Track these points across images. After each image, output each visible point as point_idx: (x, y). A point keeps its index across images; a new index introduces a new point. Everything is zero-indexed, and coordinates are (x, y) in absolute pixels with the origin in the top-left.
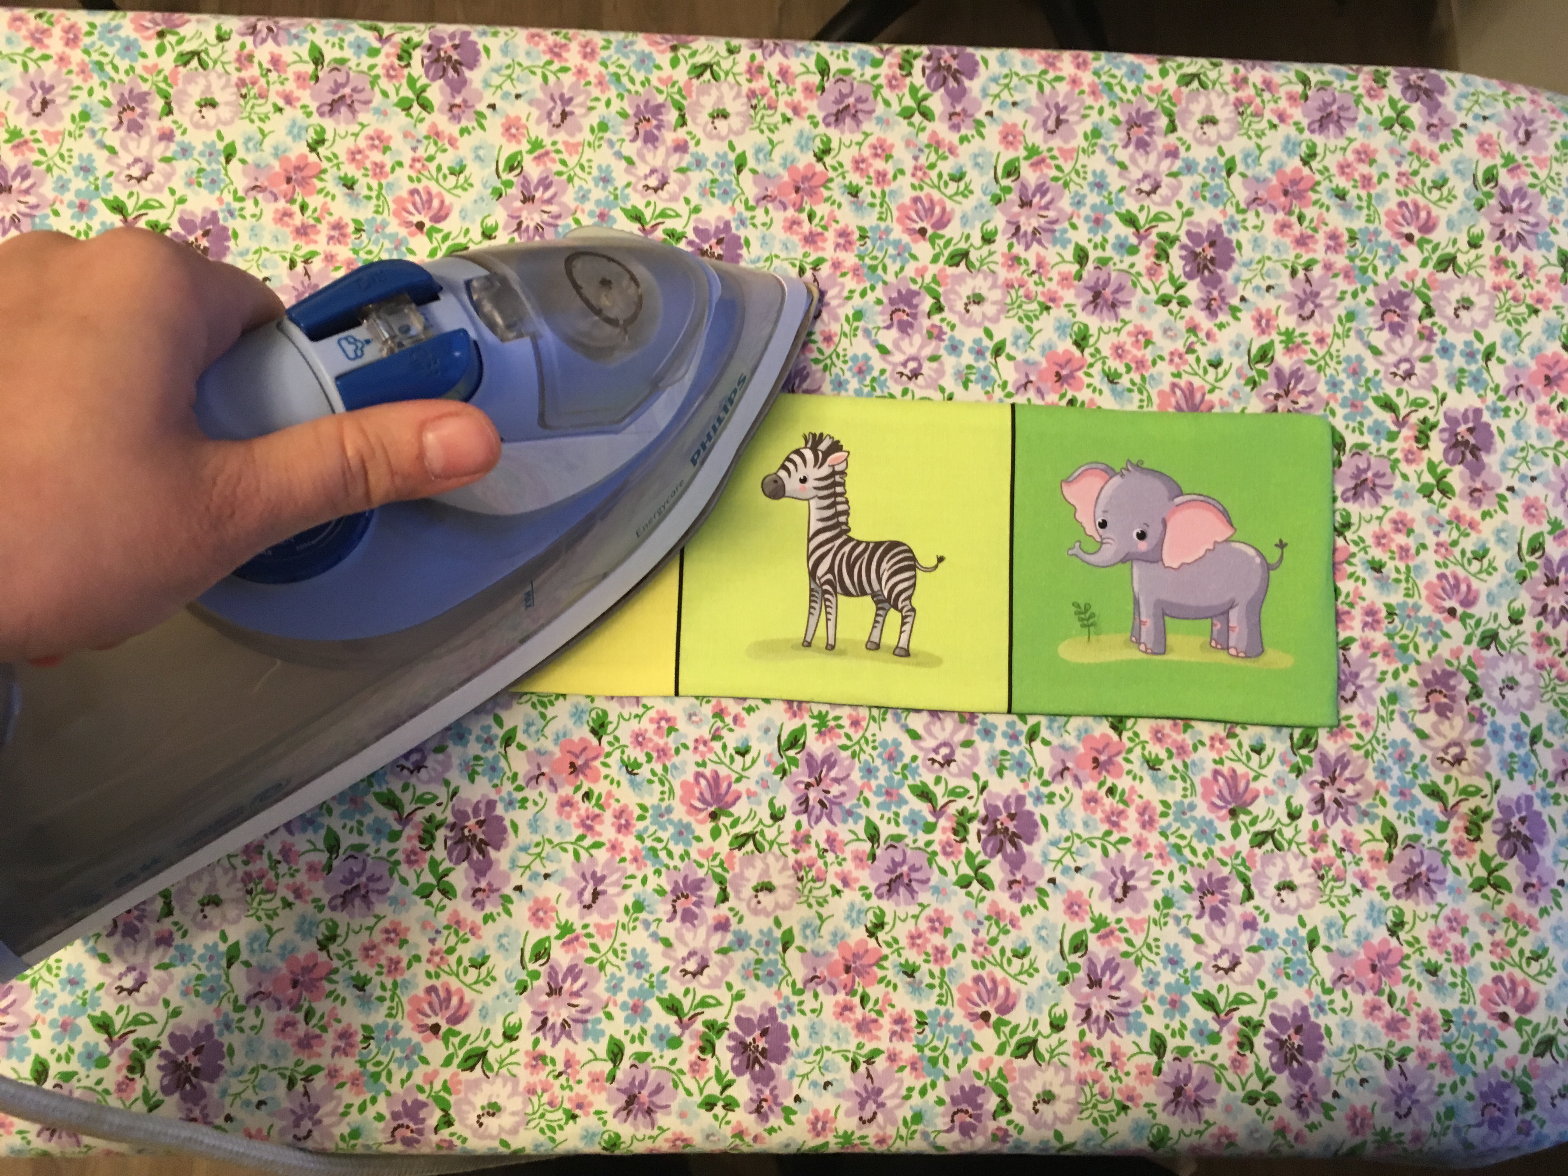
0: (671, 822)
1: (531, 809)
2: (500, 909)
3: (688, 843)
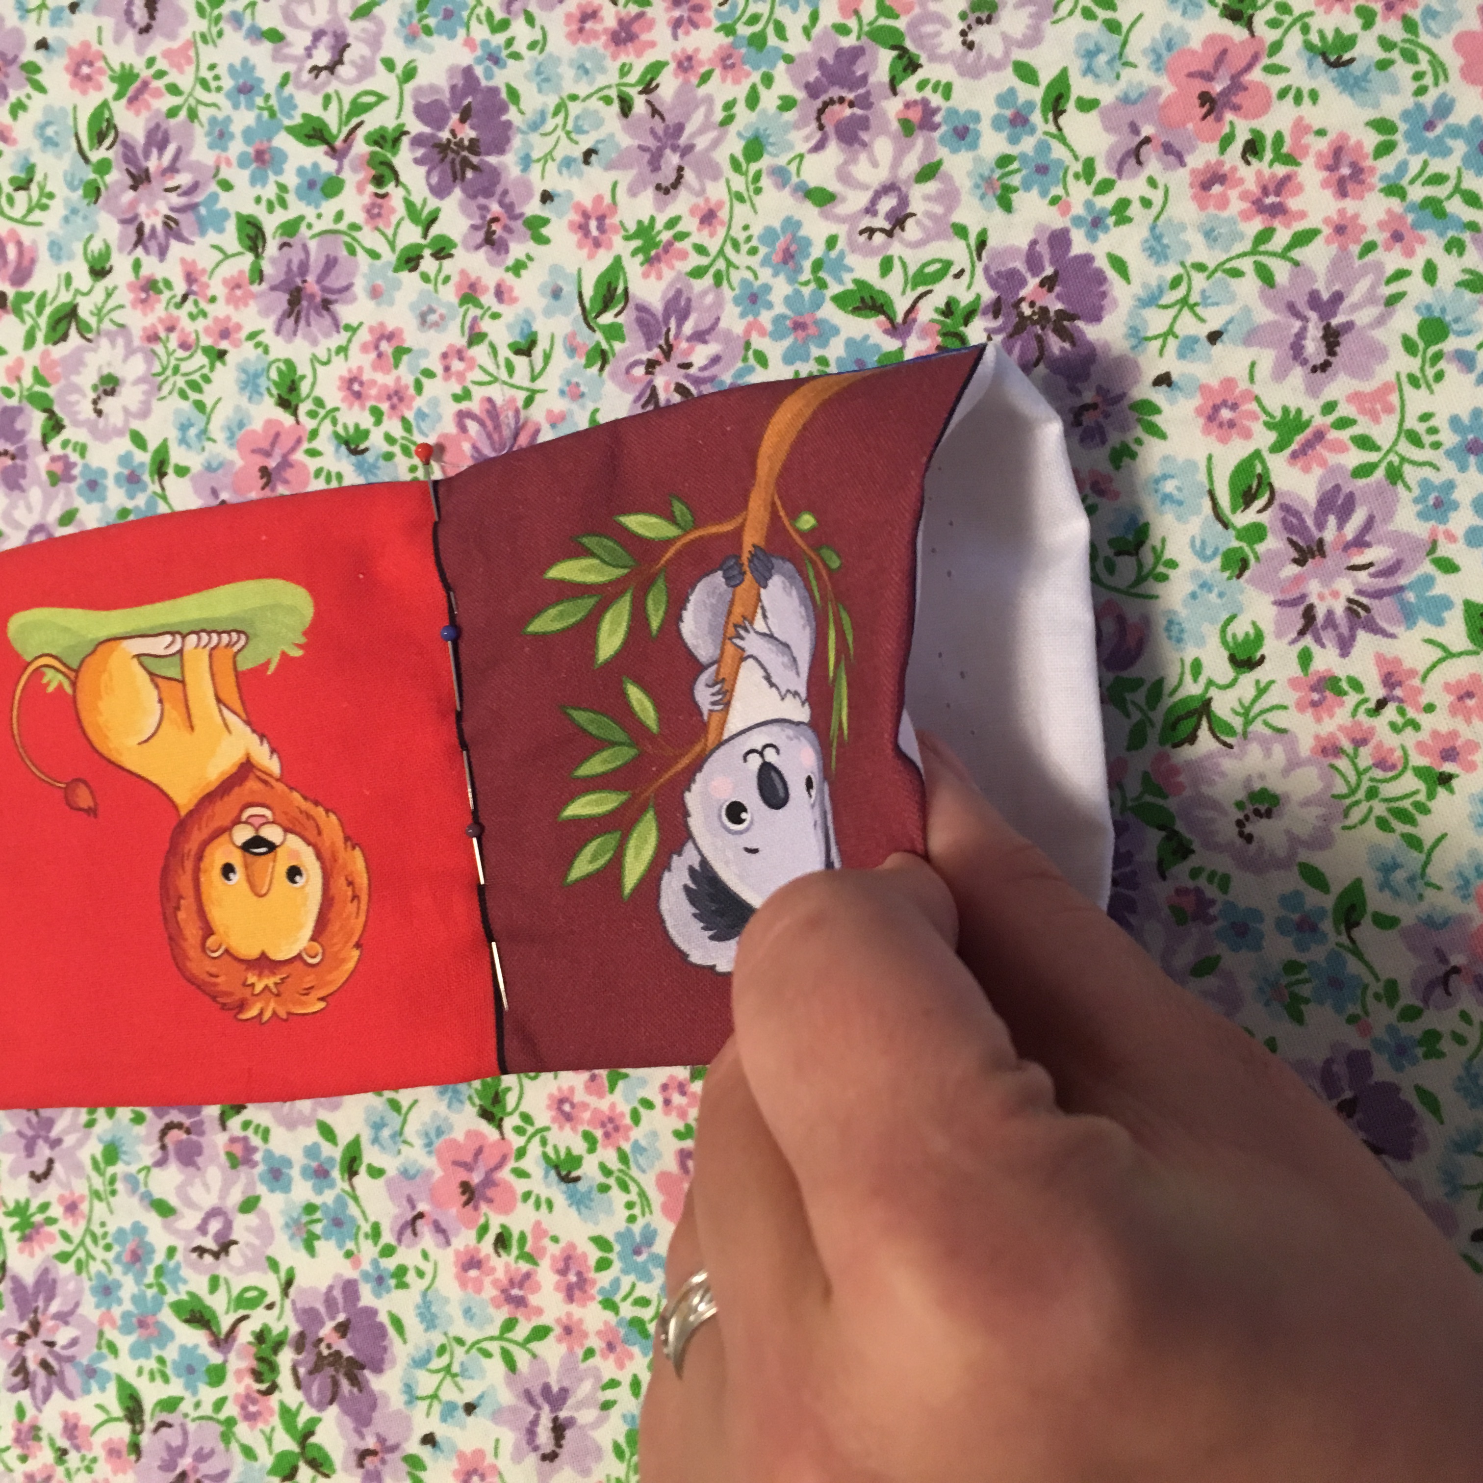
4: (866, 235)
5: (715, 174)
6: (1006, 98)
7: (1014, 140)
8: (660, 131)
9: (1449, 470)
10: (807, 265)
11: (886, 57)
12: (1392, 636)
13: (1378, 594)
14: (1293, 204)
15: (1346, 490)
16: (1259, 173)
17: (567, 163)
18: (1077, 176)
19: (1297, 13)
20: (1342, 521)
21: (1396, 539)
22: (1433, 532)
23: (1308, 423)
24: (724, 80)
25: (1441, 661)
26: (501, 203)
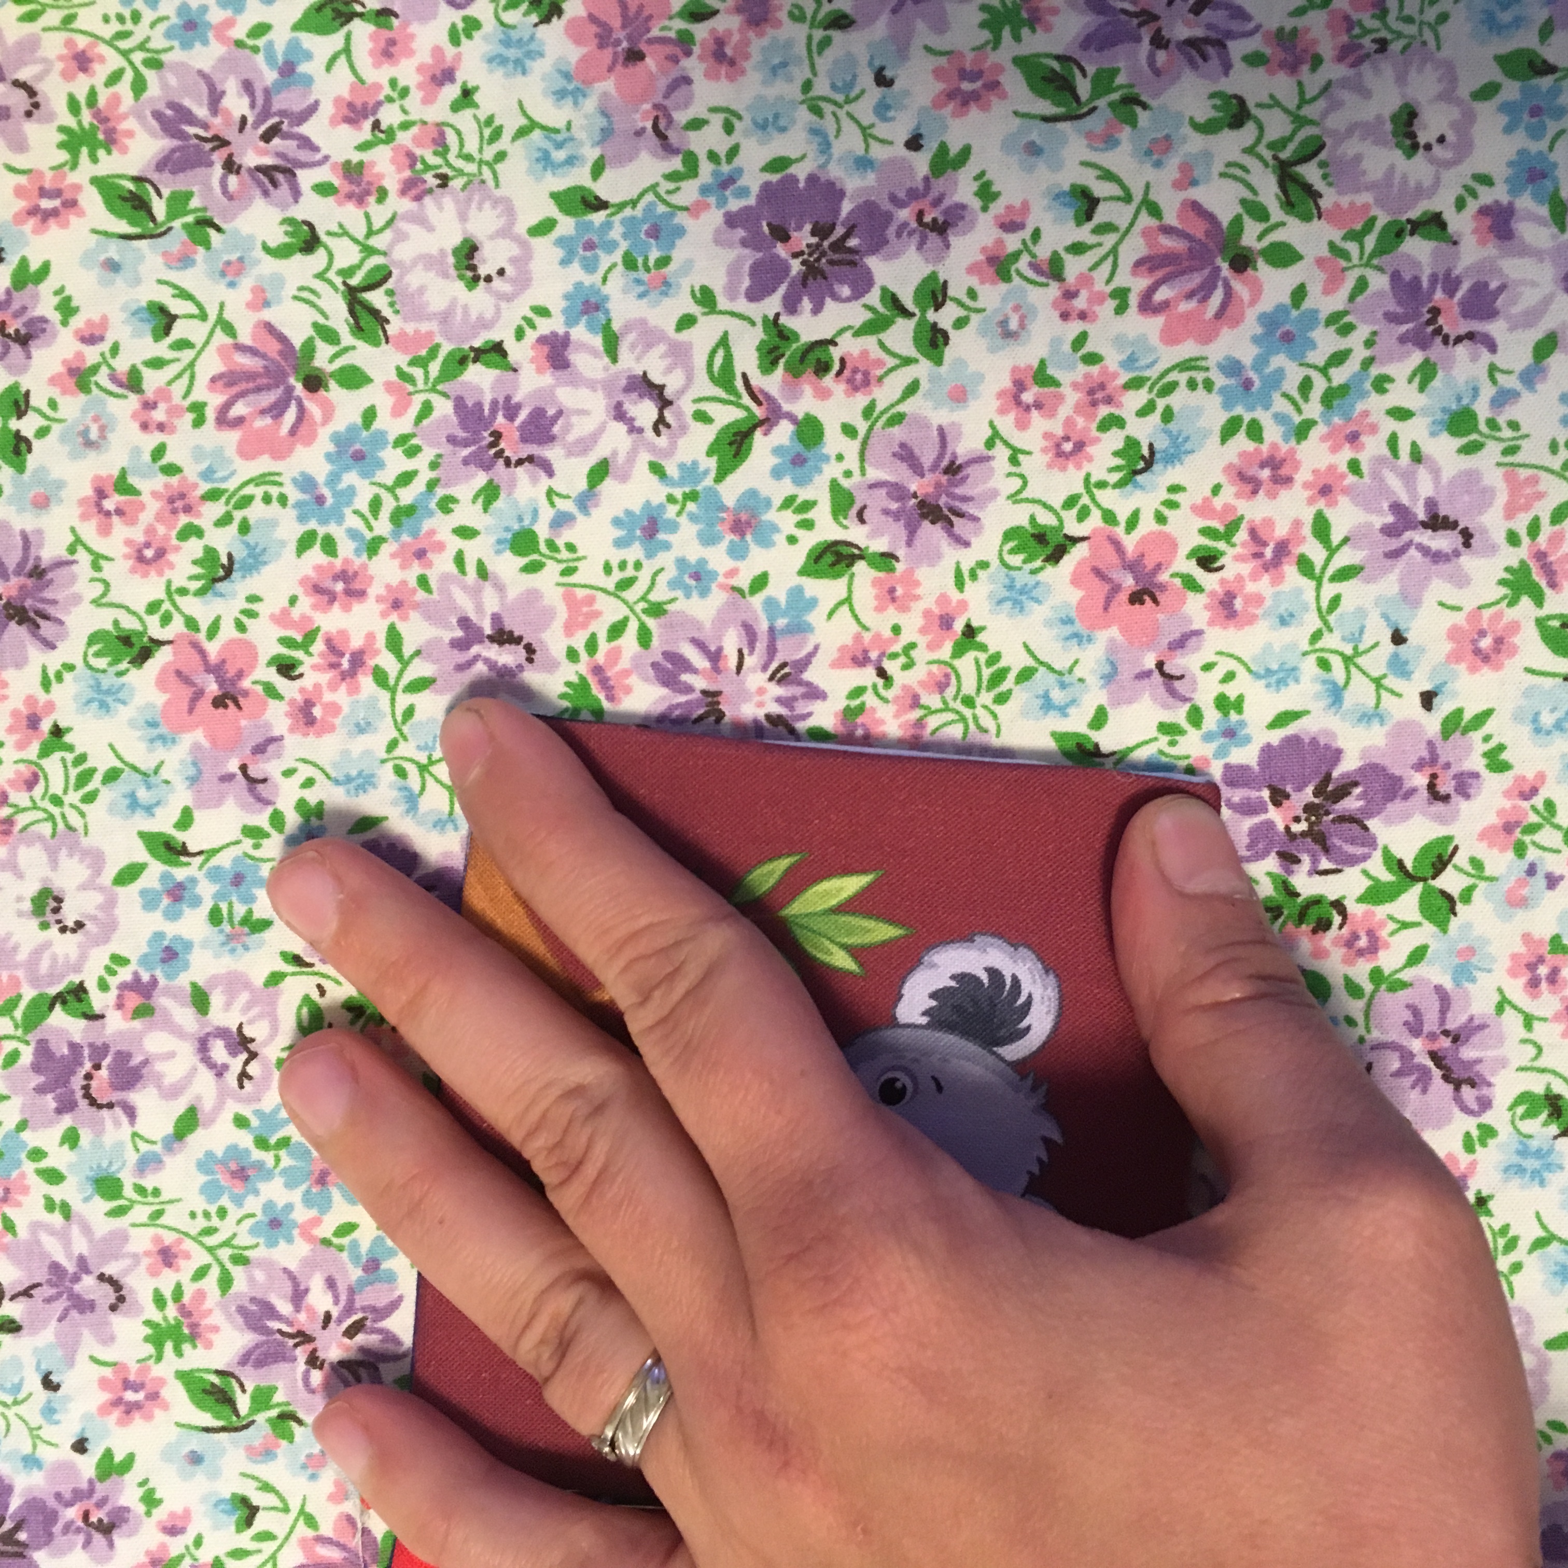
0: (1260, 362)
1: (1242, 685)
2: (1476, 736)
3: (1311, 318)
4: (246, 1082)
5: (122, 1237)
6: (149, 901)
7: (196, 902)
8: (52, 1291)
9: (666, 559)
10: (257, 1155)
11: (59, 1018)
12: (816, 648)
13: (772, 650)
14: (356, 642)
15: (659, 658)
16: (315, 667)
17: (49, 1411)
18: (257, 846)
19: (162, 595)
20: (688, 667)
21: (721, 622)
22: (722, 587)
23: (582, 678)
24: (19, 1204)
25: (852, 610)
26: (69, 1504)
